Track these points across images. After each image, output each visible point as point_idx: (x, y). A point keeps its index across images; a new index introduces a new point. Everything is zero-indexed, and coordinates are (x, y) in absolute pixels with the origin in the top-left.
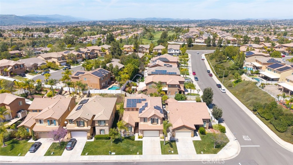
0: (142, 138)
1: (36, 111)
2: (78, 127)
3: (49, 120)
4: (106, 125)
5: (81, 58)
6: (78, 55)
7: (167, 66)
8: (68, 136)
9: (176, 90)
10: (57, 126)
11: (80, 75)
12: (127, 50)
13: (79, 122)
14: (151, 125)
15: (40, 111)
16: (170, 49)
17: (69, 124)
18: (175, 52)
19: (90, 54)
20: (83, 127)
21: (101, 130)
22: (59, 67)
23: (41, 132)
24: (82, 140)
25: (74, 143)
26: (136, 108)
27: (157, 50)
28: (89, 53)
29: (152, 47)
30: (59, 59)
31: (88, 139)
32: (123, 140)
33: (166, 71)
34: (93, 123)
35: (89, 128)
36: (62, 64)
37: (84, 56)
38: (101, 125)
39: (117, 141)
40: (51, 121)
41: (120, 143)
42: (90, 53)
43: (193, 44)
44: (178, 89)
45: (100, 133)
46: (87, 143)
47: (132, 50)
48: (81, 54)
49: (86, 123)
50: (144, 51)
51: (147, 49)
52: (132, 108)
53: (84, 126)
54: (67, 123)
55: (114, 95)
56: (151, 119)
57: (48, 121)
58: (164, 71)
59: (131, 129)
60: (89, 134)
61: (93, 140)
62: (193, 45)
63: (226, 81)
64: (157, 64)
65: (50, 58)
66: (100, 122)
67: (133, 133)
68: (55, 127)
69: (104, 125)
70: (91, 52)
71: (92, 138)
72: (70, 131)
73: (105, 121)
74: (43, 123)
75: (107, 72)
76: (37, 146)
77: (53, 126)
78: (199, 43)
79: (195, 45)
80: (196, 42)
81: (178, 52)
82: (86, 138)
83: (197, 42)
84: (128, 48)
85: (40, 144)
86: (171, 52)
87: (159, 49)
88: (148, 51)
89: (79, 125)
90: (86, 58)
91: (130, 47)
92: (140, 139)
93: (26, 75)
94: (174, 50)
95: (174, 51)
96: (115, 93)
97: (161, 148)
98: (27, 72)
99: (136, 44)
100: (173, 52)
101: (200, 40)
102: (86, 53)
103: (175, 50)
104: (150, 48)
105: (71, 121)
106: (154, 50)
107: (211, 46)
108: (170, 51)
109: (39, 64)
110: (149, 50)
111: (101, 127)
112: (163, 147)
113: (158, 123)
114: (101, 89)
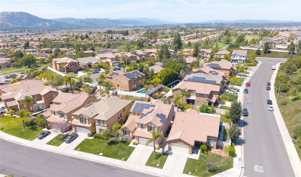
0: (136, 145)
1: (58, 104)
2: (81, 123)
3: (60, 113)
4: (105, 126)
5: (134, 60)
6: (132, 57)
7: (213, 73)
8: (73, 131)
9: (205, 100)
10: (66, 120)
11: (114, 75)
12: (186, 54)
13: (82, 118)
14: (148, 132)
15: (60, 104)
16: (235, 55)
17: (75, 120)
18: (240, 58)
19: (145, 57)
20: (85, 124)
21: (100, 130)
22: (112, 67)
23: (53, 123)
24: (83, 135)
25: (74, 137)
26: (142, 114)
27: (219, 56)
28: (144, 55)
29: (213, 52)
30: (112, 59)
31: (88, 136)
32: (117, 143)
33: (205, 78)
34: (94, 122)
35: (90, 125)
36: (115, 64)
37: (138, 58)
38: (100, 125)
39: (113, 143)
40: (62, 115)
41: (113, 146)
43: (270, 50)
45: (100, 132)
46: (86, 140)
47: (191, 54)
48: (135, 56)
49: (87, 121)
50: (205, 55)
51: (208, 54)
52: (138, 113)
53: (86, 123)
54: (74, 119)
55: (139, 98)
56: (148, 126)
57: (59, 113)
58: (202, 78)
59: (129, 134)
60: (89, 132)
61: (92, 138)
62: (269, 52)
64: (201, 71)
65: (105, 58)
66: (99, 121)
67: (131, 138)
68: (64, 120)
69: (102, 125)
70: (146, 55)
71: (91, 136)
72: (75, 126)
73: (103, 121)
74: (56, 115)
75: (141, 75)
76: (45, 135)
77: (63, 119)
78: (280, 49)
79: (273, 51)
80: (276, 48)
81: (244, 59)
83: (278, 49)
84: (187, 52)
85: (49, 133)
86: (235, 59)
87: (222, 54)
88: (209, 56)
89: (81, 122)
90: (140, 60)
91: (190, 51)
92: (134, 145)
94: (239, 56)
95: (239, 57)
97: (149, 158)
98: (81, 70)
99: (196, 48)
101: (282, 46)
102: (141, 56)
103: (240, 56)
104: (211, 52)
106: (215, 55)
108: (234, 57)
109: (93, 63)
110: (211, 55)
111: (101, 127)
112: (152, 158)
114: (130, 91)
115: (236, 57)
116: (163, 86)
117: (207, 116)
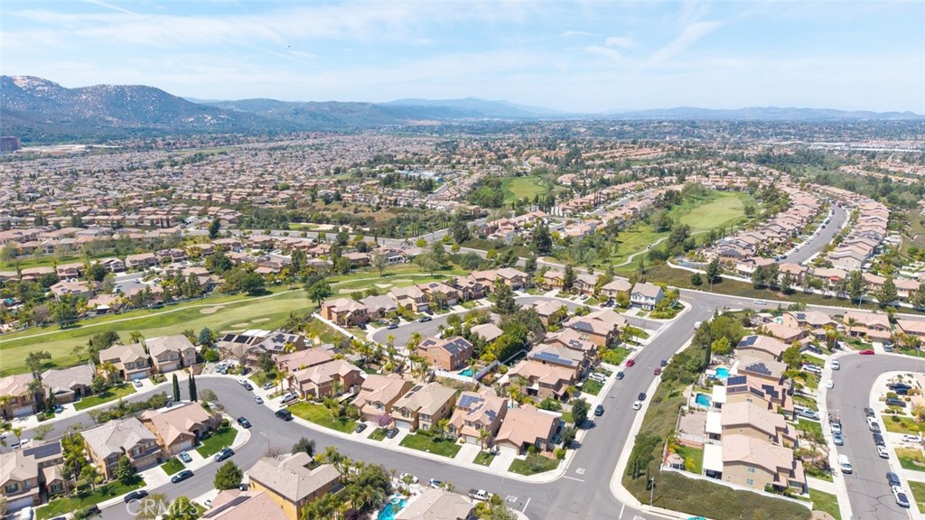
0: (463, 443)
1: (368, 390)
2: (402, 417)
4: (429, 421)
5: (454, 298)
6: (450, 294)
7: (574, 343)
8: (392, 424)
9: (550, 392)
10: (384, 412)
12: (549, 282)
13: (404, 411)
14: (476, 431)
15: (372, 391)
16: (637, 295)
17: (395, 412)
18: (647, 301)
19: (473, 290)
20: (407, 417)
21: (424, 425)
22: (416, 313)
23: (368, 415)
24: (404, 431)
25: (396, 432)
26: (469, 408)
27: (608, 292)
28: (471, 288)
29: (599, 284)
30: (417, 300)
31: (411, 432)
32: (444, 441)
33: (557, 356)
34: (417, 416)
35: (413, 420)
36: (420, 308)
37: (460, 294)
38: (424, 420)
39: (437, 440)
40: (379, 405)
41: (439, 443)
43: (722, 275)
44: (553, 391)
45: (423, 428)
46: (408, 435)
48: (457, 291)
49: (410, 414)
50: (585, 288)
51: (590, 286)
52: (463, 407)
54: (393, 410)
55: (465, 385)
56: (476, 424)
57: (377, 404)
58: (554, 355)
59: (456, 431)
60: (412, 427)
61: (414, 434)
62: (719, 280)
64: (557, 340)
65: (405, 297)
66: (423, 415)
67: (458, 436)
68: (381, 412)
69: (427, 420)
70: (475, 287)
71: (414, 432)
72: (395, 419)
73: (428, 416)
74: (371, 405)
75: (467, 345)
76: (363, 428)
77: (380, 410)
79: (727, 279)
80: (735, 271)
81: (653, 302)
82: (408, 431)
84: (552, 279)
85: (365, 427)
86: (637, 301)
87: (615, 290)
88: (592, 290)
89: (403, 415)
90: (463, 297)
91: (557, 277)
92: (461, 444)
93: (367, 326)
94: (645, 296)
95: (643, 298)
96: (465, 381)
97: (477, 457)
98: (369, 321)
100: (643, 300)
101: (748, 266)
102: (466, 289)
103: (647, 298)
104: (596, 284)
105: (396, 408)
106: (602, 291)
109: (388, 307)
110: (595, 288)
111: (425, 422)
112: (479, 456)
114: (452, 370)
116: (499, 363)
117: (546, 414)
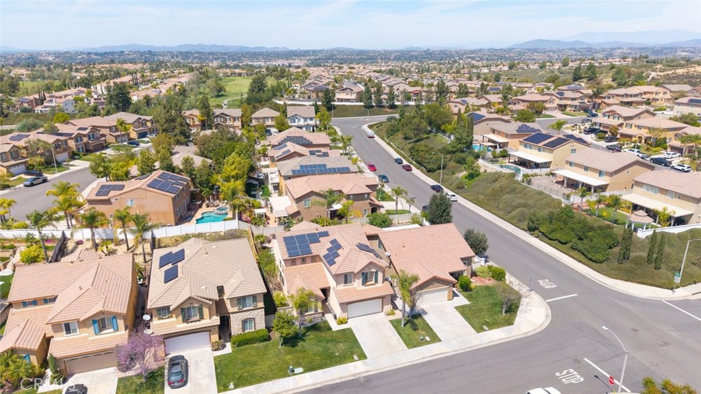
0: (347, 322)
1: (34, 303)
2: (185, 325)
3: (97, 319)
4: (259, 307)
6: (57, 145)
7: (321, 154)
9: (365, 205)
10: (123, 332)
11: (112, 193)
13: (186, 311)
14: (363, 288)
16: (294, 118)
17: (156, 322)
18: (306, 123)
19: (89, 139)
20: (199, 321)
21: (244, 322)
23: (75, 358)
24: (197, 354)
25: (181, 366)
26: (312, 256)
27: (262, 121)
28: (85, 136)
29: (247, 115)
30: (2, 157)
31: (216, 350)
32: (304, 335)
33: (324, 166)
34: (222, 308)
35: (216, 320)
37: (72, 144)
38: (244, 309)
40: (100, 322)
42: (88, 136)
43: (334, 103)
44: (370, 203)
45: (244, 329)
46: (218, 359)
47: (197, 123)
48: (66, 141)
49: (206, 311)
50: (229, 123)
51: (235, 119)
52: (301, 258)
53: (202, 317)
54: (151, 319)
55: (222, 234)
56: (363, 273)
57: (94, 322)
58: (320, 166)
59: (316, 306)
60: (215, 337)
61: (228, 349)
62: (335, 107)
63: (446, 176)
64: (295, 152)
66: (241, 301)
67: (322, 315)
69: (252, 308)
70: (91, 134)
71: (224, 347)
72: (167, 338)
73: (254, 297)
74: (75, 331)
75: (182, 179)
77: (108, 333)
78: (348, 100)
79: (338, 105)
80: (338, 99)
81: (313, 123)
82: (208, 348)
83: (342, 100)
86: (296, 124)
87: (268, 118)
88: (238, 123)
89: (186, 319)
90: (78, 149)
91: (191, 115)
92: (343, 325)
94: (303, 118)
95: (302, 120)
96: (223, 230)
97: (400, 334)
99: (206, 108)
100: (302, 122)
101: (347, 94)
102: (78, 138)
103: (305, 119)
104: (242, 115)
105: (164, 311)
106: (253, 121)
107: (372, 107)
108: (295, 122)
110: (242, 121)
111: (246, 313)
112: (402, 332)
113: (376, 281)
115: (296, 120)
